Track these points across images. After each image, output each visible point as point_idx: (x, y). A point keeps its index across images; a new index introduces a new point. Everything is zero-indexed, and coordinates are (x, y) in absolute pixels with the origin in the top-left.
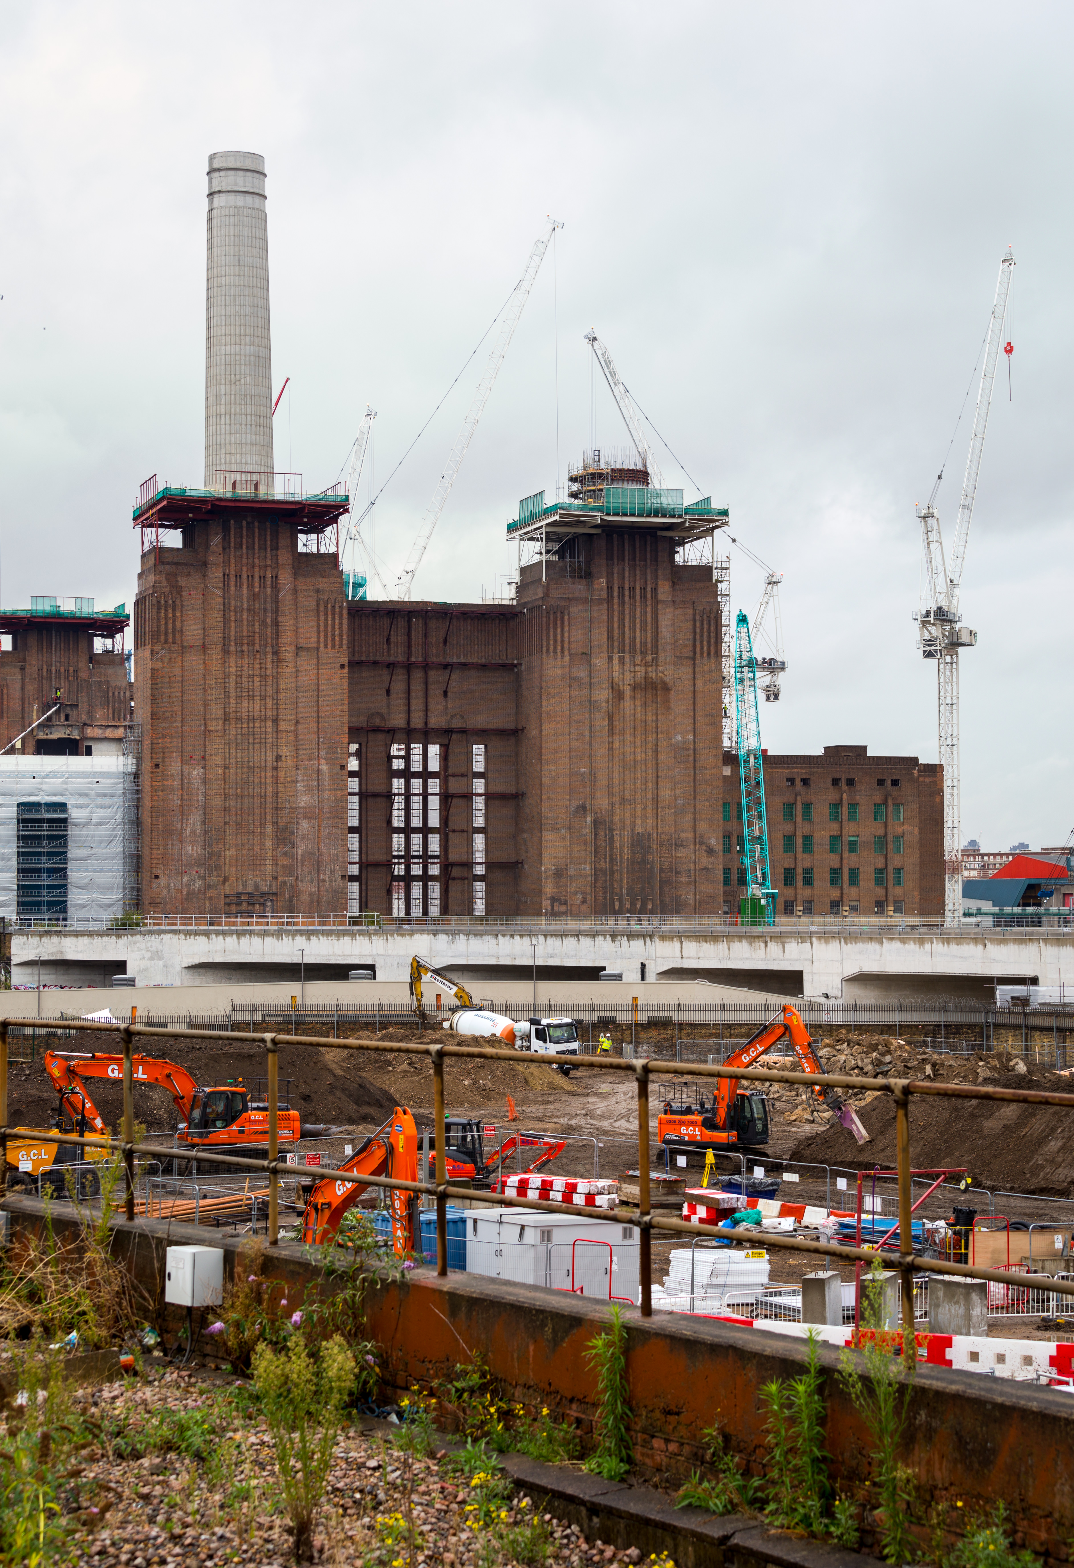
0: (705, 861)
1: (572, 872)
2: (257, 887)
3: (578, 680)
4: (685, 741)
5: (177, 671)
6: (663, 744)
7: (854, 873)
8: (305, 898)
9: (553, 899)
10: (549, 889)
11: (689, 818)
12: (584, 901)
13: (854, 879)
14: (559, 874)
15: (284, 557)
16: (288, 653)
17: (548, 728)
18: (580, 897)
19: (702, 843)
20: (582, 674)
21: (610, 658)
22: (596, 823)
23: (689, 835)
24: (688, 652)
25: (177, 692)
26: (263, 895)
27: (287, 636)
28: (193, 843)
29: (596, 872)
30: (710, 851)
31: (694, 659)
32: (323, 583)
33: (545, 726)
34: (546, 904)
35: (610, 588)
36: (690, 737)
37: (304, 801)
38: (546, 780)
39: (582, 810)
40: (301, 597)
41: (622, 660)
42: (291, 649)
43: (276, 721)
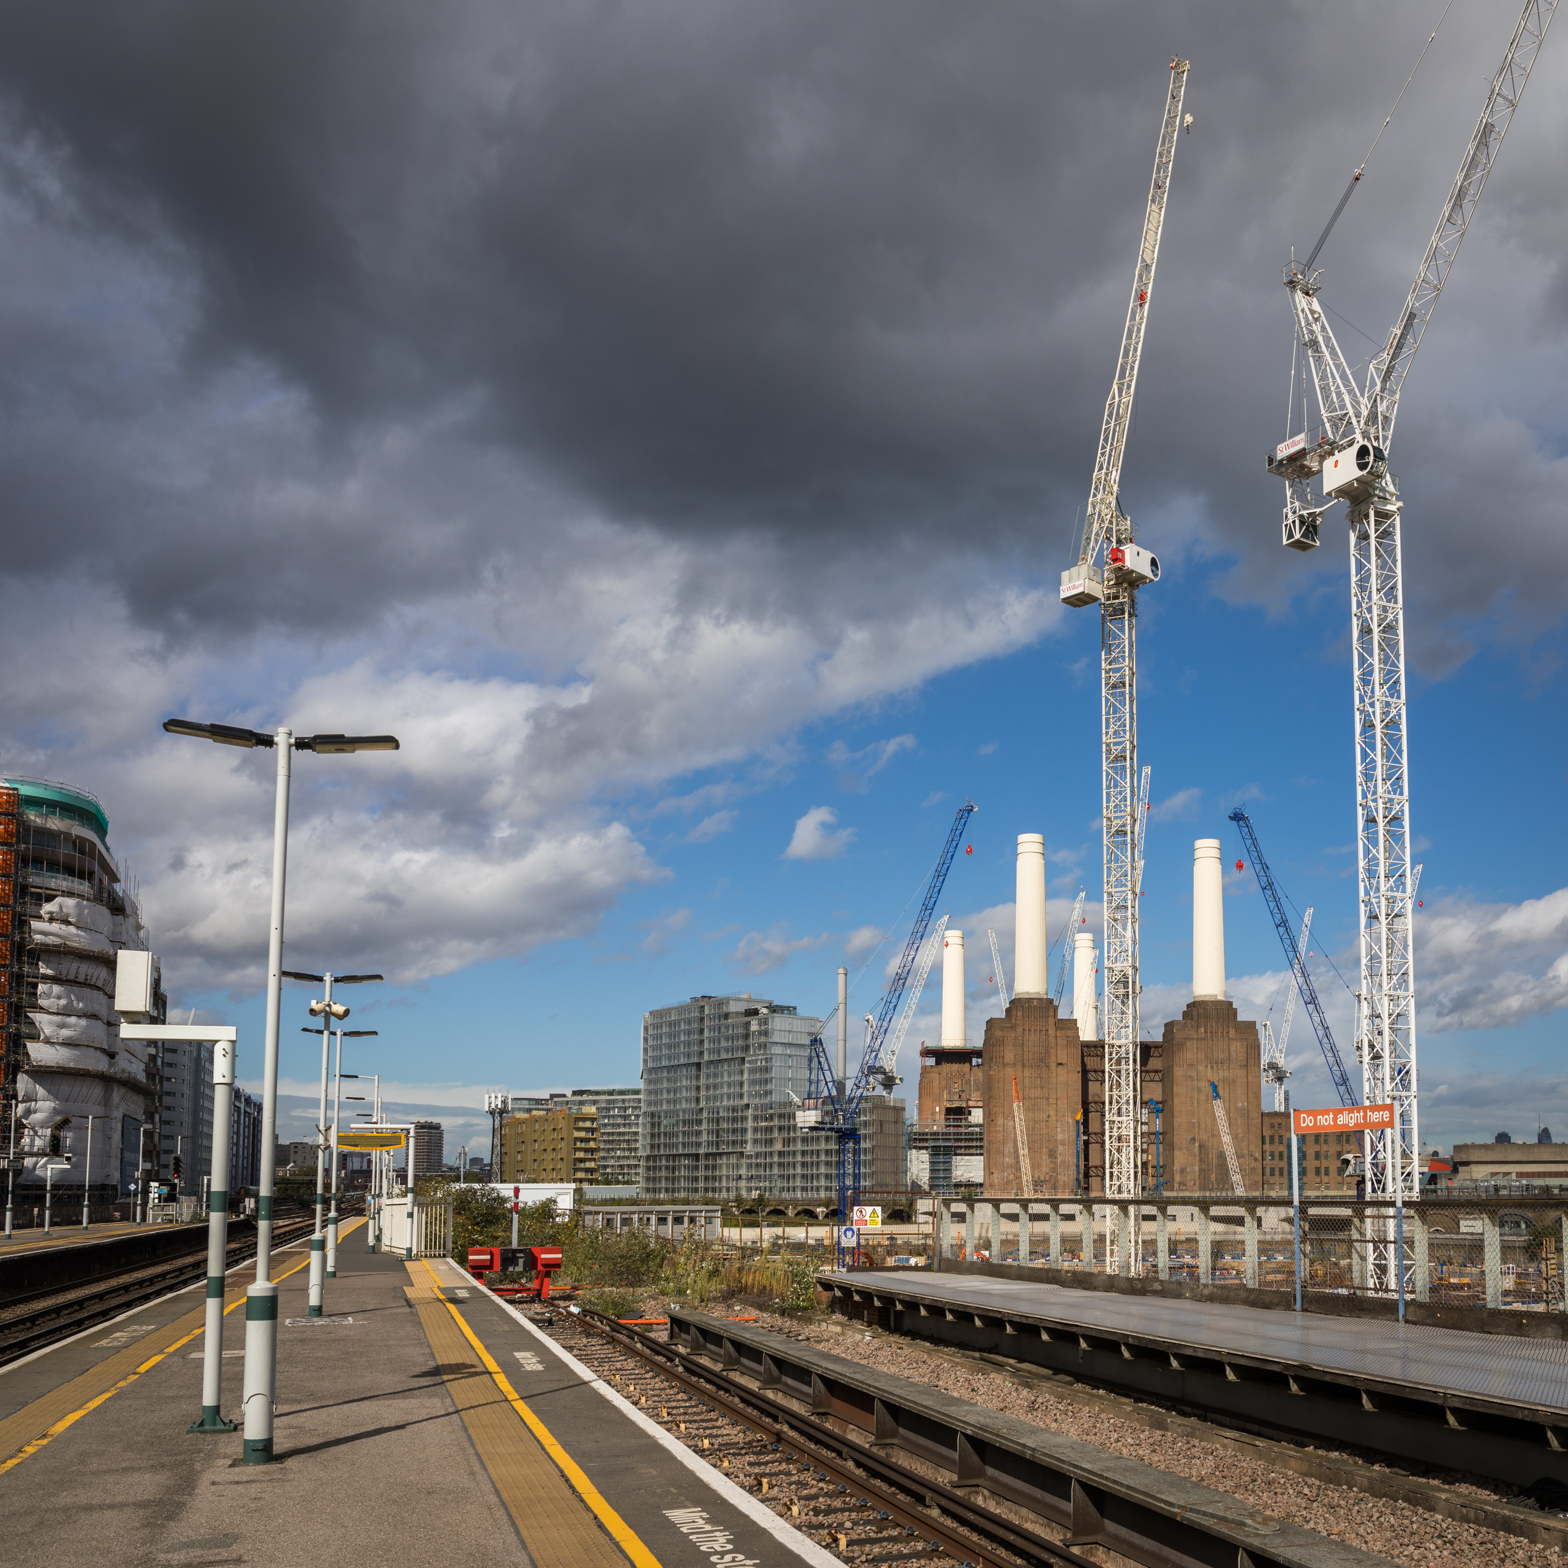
0: (1253, 1164)
1: (1188, 1170)
2: (1039, 1178)
3: (1191, 1077)
4: (1243, 1106)
5: (1002, 1076)
6: (1232, 1108)
7: (1327, 1170)
8: (1061, 1183)
9: (1180, 1183)
10: (1177, 1178)
11: (1245, 1143)
12: (1195, 1184)
13: (1327, 1173)
14: (1182, 1171)
15: (1051, 1021)
16: (1053, 1066)
17: (1176, 1100)
18: (1192, 1182)
19: (1251, 1156)
20: (1194, 1074)
21: (1206, 1066)
22: (1200, 1146)
23: (1246, 1152)
24: (1244, 1063)
25: (1001, 1085)
26: (1042, 1182)
27: (1053, 1058)
28: (1009, 1157)
29: (1201, 1170)
30: (1256, 1160)
31: (1247, 1066)
32: (1069, 1033)
33: (1175, 1099)
34: (1176, 1185)
35: (1206, 1032)
36: (1246, 1104)
37: (1060, 1137)
38: (1176, 1125)
39: (1193, 1140)
40: (1059, 1040)
41: (1212, 1067)
42: (1055, 1065)
43: (1048, 1099)
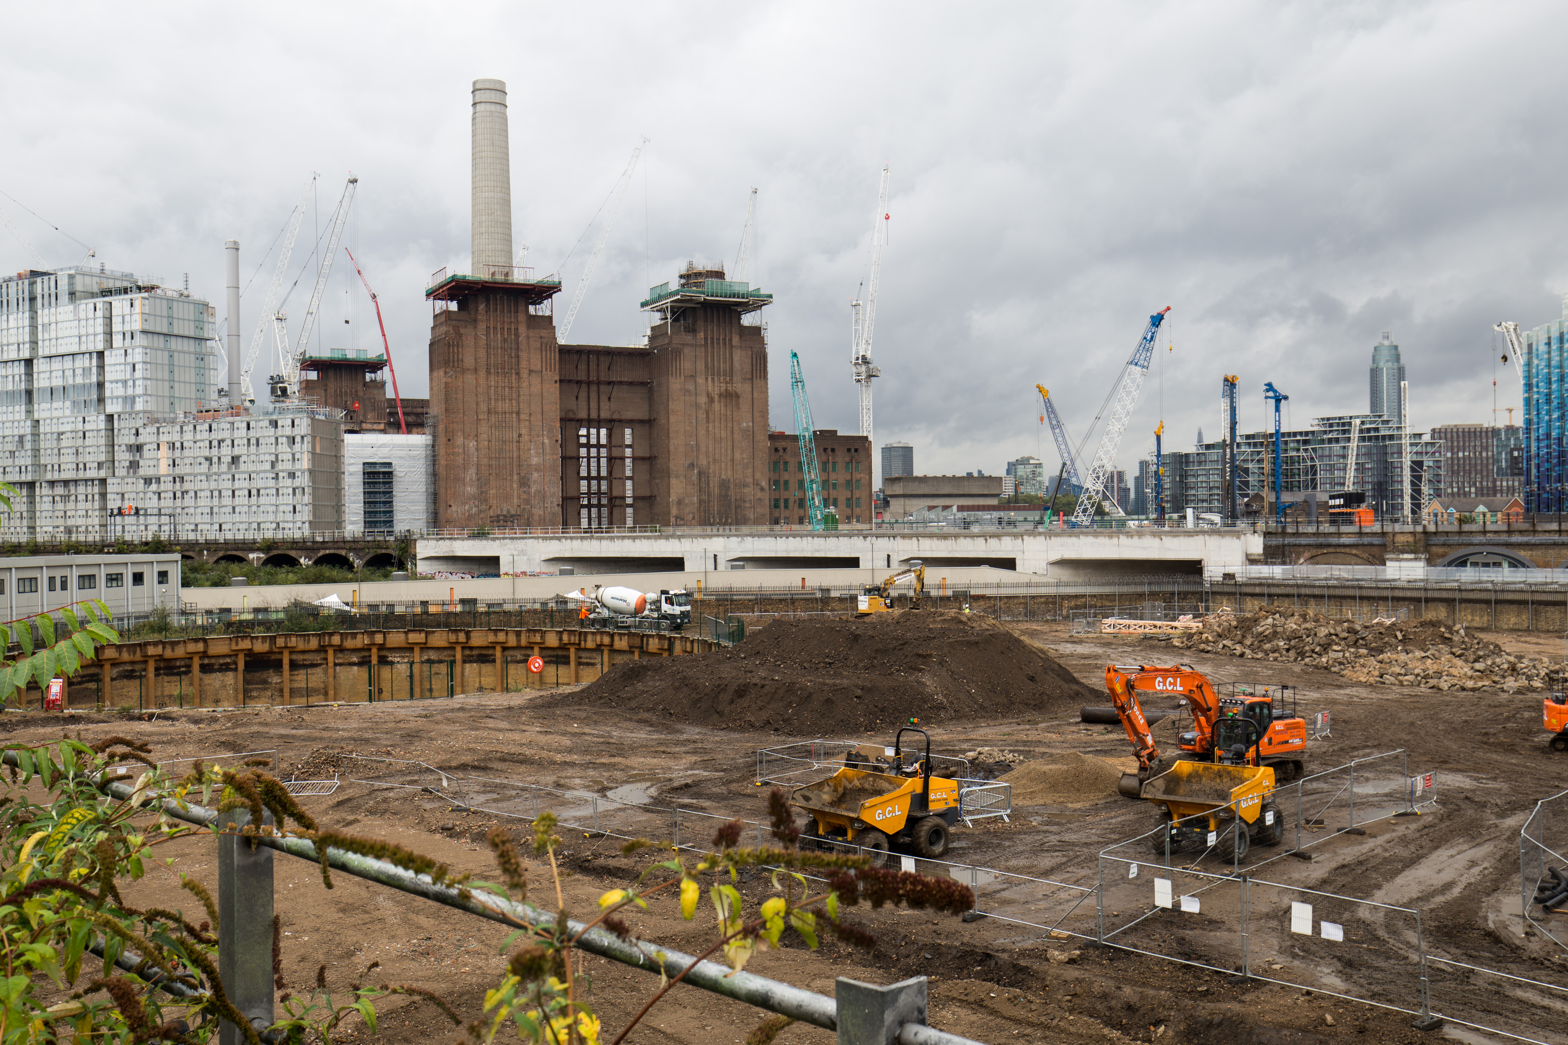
0: (759, 495)
1: (687, 501)
2: (508, 511)
3: (689, 391)
4: (748, 427)
5: (460, 384)
6: (736, 428)
7: (835, 500)
8: (536, 518)
9: (677, 517)
10: (674, 511)
11: (750, 470)
12: (694, 518)
14: (680, 502)
15: (522, 317)
16: (524, 374)
17: (672, 419)
18: (691, 516)
19: (757, 485)
20: (691, 387)
21: (707, 379)
22: (700, 473)
23: (750, 480)
24: (749, 376)
25: (460, 396)
26: (512, 516)
27: (524, 364)
28: (471, 486)
29: (700, 502)
30: (762, 489)
31: (752, 379)
32: (544, 333)
33: (671, 417)
34: (673, 520)
35: (706, 338)
36: (751, 424)
37: (535, 461)
38: (672, 448)
39: (692, 466)
40: (531, 340)
41: (713, 380)
42: (527, 372)
43: (518, 413)
